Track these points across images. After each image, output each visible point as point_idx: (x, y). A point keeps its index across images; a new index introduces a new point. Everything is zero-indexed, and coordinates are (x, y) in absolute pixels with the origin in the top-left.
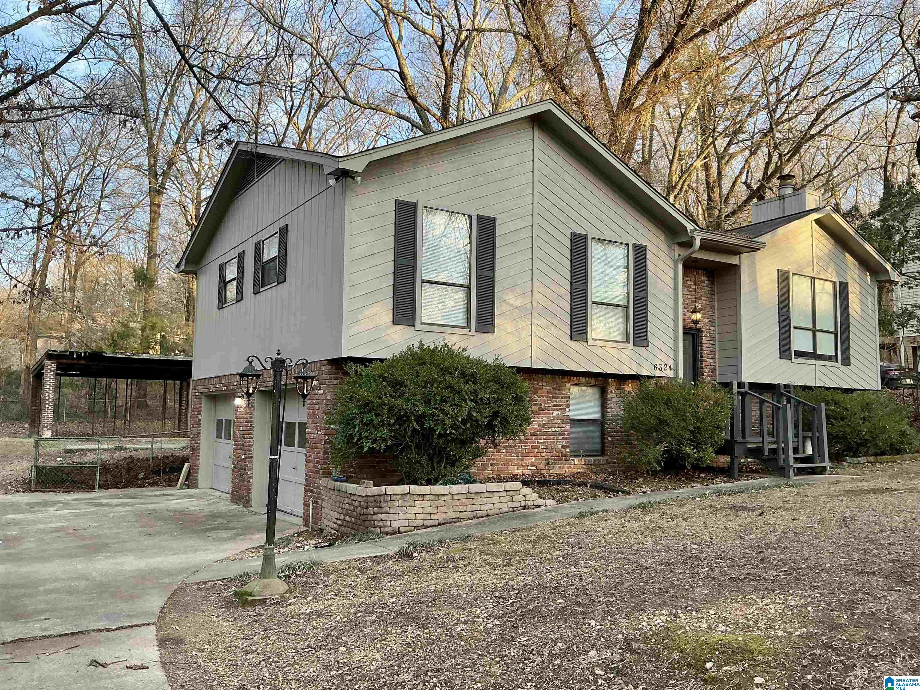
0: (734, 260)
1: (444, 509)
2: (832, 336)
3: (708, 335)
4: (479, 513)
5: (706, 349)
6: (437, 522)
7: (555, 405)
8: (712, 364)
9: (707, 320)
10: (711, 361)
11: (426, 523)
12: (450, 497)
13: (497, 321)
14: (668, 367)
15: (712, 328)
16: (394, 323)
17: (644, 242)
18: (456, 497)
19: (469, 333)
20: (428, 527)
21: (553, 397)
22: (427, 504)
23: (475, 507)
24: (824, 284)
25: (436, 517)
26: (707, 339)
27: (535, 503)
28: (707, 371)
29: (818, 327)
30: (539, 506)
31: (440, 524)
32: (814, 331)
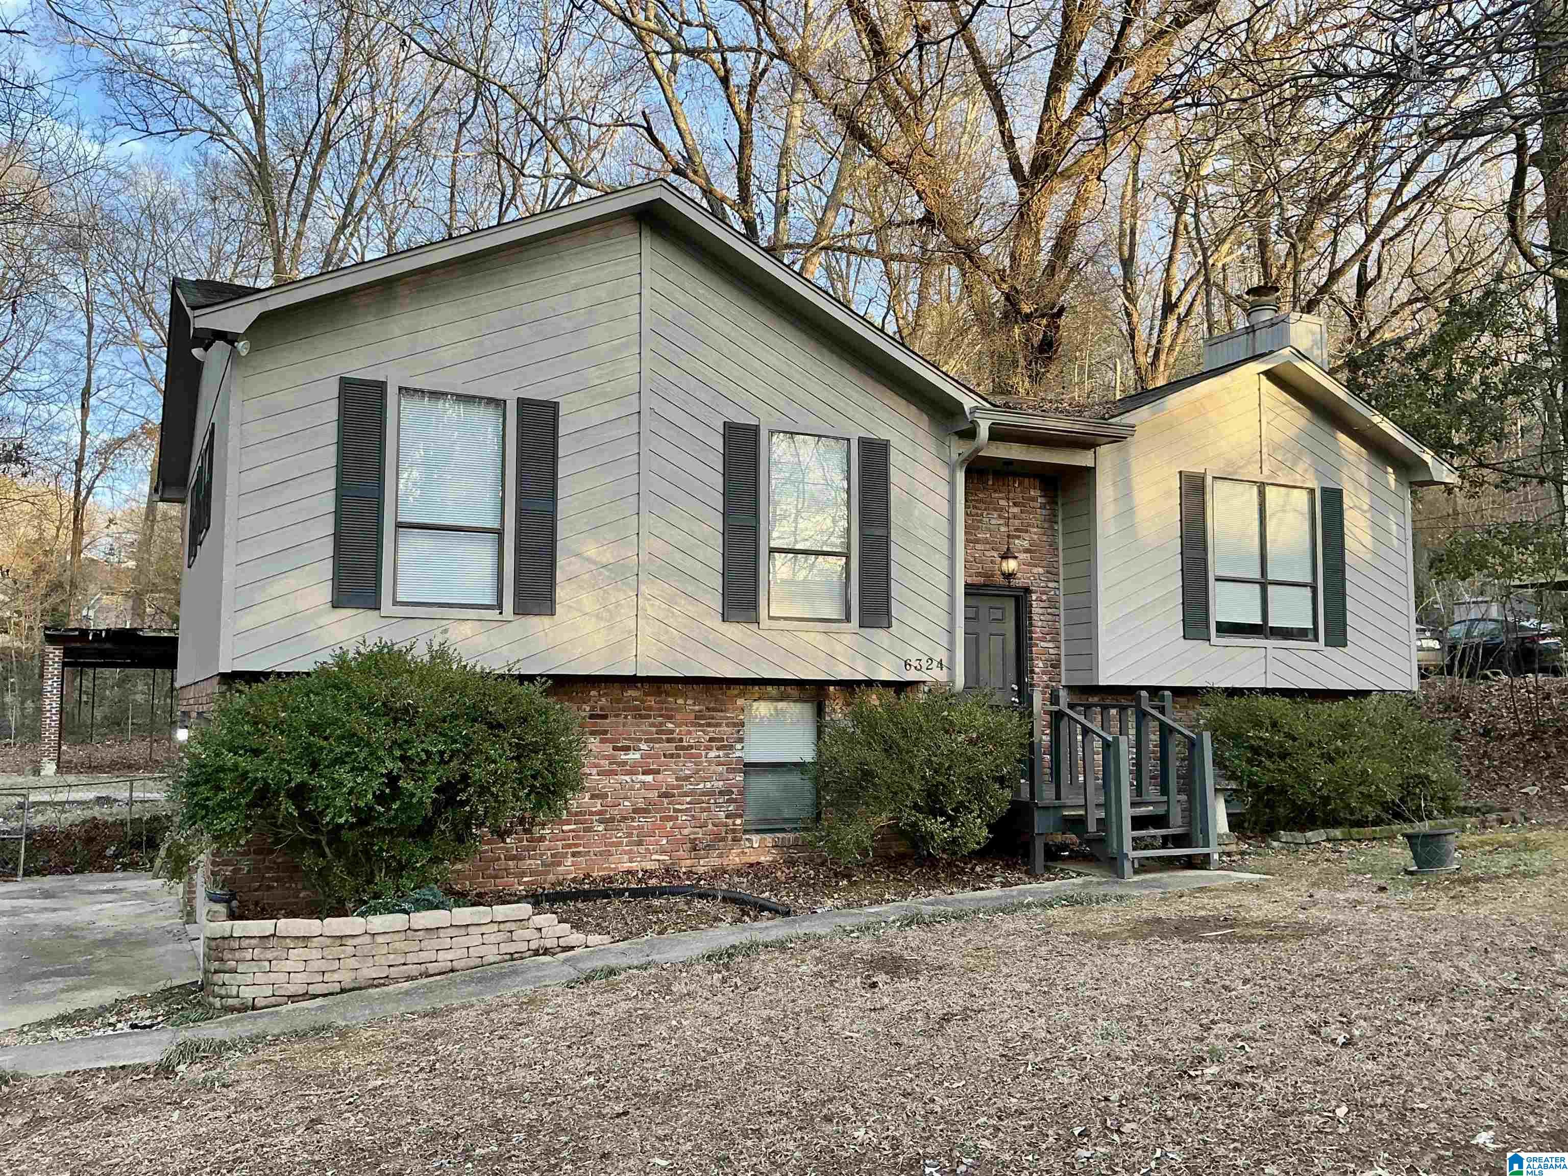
0: (1083, 459)
1: (353, 963)
2: (1307, 592)
3: (1044, 597)
4: (432, 968)
5: (1040, 624)
6: (337, 987)
7: (711, 740)
8: (1051, 651)
9: (1041, 570)
10: (1051, 645)
11: (312, 990)
13: (561, 593)
14: (935, 663)
15: (1051, 585)
16: (336, 604)
17: (881, 433)
18: (380, 939)
19: (499, 617)
21: (709, 725)
22: (316, 954)
23: (424, 957)
24: (1287, 495)
25: (336, 977)
26: (1042, 604)
27: (562, 942)
28: (1041, 665)
29: (1270, 577)
30: (572, 948)
31: (343, 991)
32: (1264, 584)
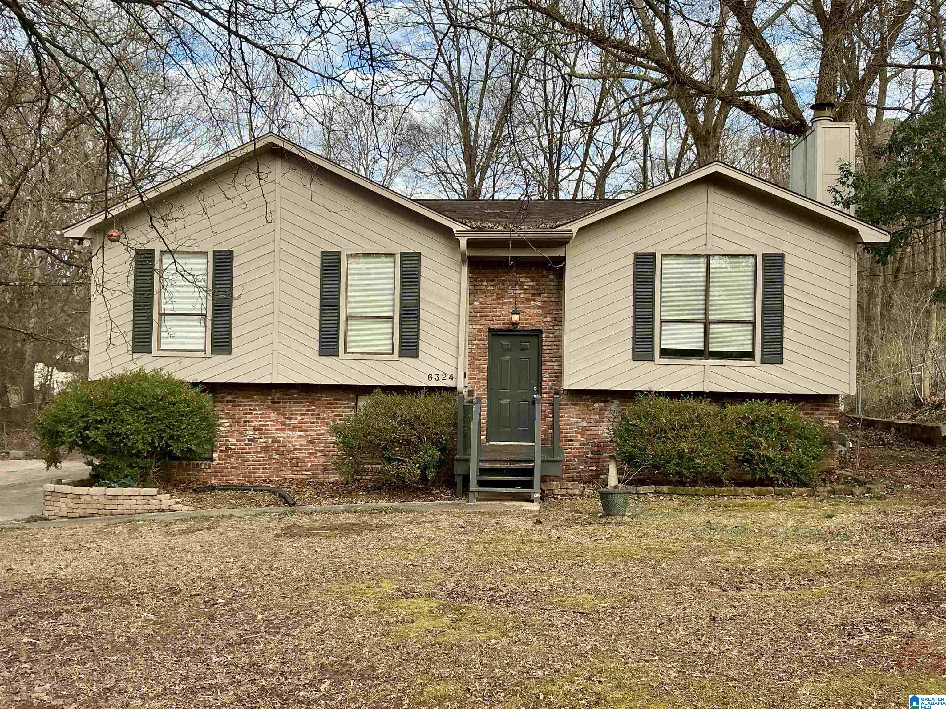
0: (555, 253)
1: (84, 506)
3: (551, 335)
4: (114, 512)
5: (548, 351)
6: (77, 515)
7: (336, 415)
8: (555, 368)
9: (549, 319)
10: (555, 364)
11: (69, 515)
12: (89, 497)
13: (234, 343)
14: (448, 377)
16: (134, 352)
20: (70, 518)
21: (335, 408)
22: (69, 501)
23: (112, 506)
25: (78, 511)
26: (550, 340)
27: (171, 508)
29: (712, 318)
30: (175, 511)
31: (80, 517)
32: (707, 323)
